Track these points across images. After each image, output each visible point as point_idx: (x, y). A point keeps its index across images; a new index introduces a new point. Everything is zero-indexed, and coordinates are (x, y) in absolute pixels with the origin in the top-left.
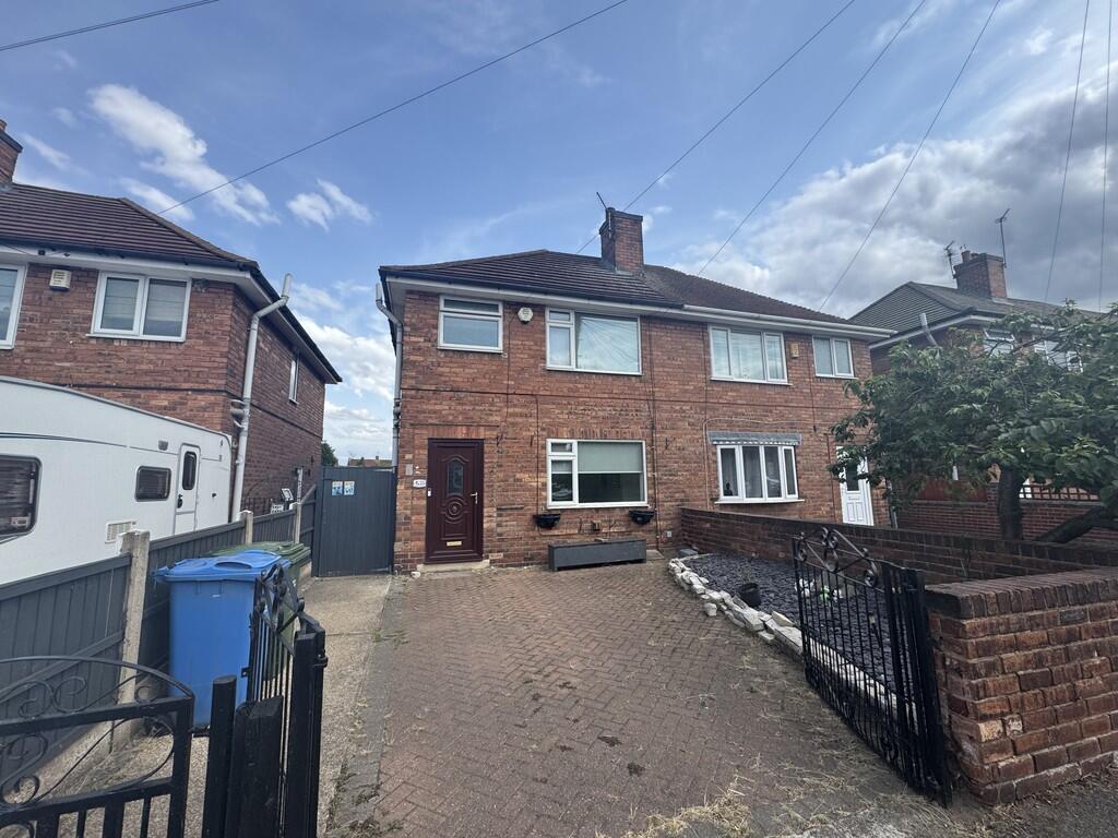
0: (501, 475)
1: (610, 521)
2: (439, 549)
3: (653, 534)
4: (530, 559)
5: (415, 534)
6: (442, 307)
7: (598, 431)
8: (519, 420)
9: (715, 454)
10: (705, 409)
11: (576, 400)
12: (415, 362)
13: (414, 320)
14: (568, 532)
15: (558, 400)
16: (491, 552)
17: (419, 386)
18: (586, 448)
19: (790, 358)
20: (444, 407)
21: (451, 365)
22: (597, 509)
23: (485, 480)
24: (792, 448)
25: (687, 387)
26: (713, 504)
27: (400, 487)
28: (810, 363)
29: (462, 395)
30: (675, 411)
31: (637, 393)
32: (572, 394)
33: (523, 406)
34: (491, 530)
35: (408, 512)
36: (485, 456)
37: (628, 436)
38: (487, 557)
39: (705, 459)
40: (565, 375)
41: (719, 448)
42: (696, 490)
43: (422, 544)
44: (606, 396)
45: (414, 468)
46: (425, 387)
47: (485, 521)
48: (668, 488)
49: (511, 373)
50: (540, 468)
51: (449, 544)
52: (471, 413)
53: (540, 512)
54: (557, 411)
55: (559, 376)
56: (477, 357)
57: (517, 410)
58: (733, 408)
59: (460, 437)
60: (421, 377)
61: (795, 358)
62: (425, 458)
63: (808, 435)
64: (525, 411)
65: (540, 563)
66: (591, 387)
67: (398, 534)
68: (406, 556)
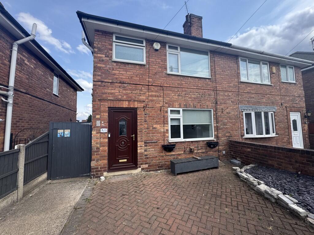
0: (146, 126)
1: (198, 147)
2: (115, 164)
3: (217, 153)
4: (161, 167)
5: (102, 157)
6: (114, 39)
7: (192, 104)
8: (154, 98)
9: (242, 115)
10: (238, 95)
11: (182, 89)
12: (100, 67)
13: (99, 46)
14: (179, 153)
15: (173, 89)
16: (142, 164)
17: (103, 80)
18: (186, 113)
19: (272, 73)
20: (116, 91)
21: (120, 70)
22: (192, 142)
23: (138, 128)
24: (273, 113)
25: (230, 85)
26: (242, 138)
27: (94, 133)
28: (279, 76)
29: (126, 85)
30: (226, 96)
31: (209, 87)
32: (179, 86)
33: (156, 92)
34: (141, 153)
35: (98, 146)
36: (138, 116)
37: (205, 107)
38: (140, 167)
39: (238, 118)
40: (176, 77)
41: (244, 113)
42: (235, 132)
43: (106, 162)
44: (195, 88)
45: (101, 123)
46: (105, 81)
47: (138, 149)
48: (223, 131)
49: (150, 75)
50: (165, 122)
51: (120, 161)
52: (130, 95)
53: (166, 144)
54: (173, 95)
55: (173, 77)
56: (133, 66)
57: (154, 93)
58: (250, 95)
59: (124, 107)
60: (104, 75)
61: (274, 73)
62: (107, 117)
63: (279, 107)
64: (157, 94)
65: (165, 169)
66: (189, 83)
67: (93, 157)
68: (98, 168)
